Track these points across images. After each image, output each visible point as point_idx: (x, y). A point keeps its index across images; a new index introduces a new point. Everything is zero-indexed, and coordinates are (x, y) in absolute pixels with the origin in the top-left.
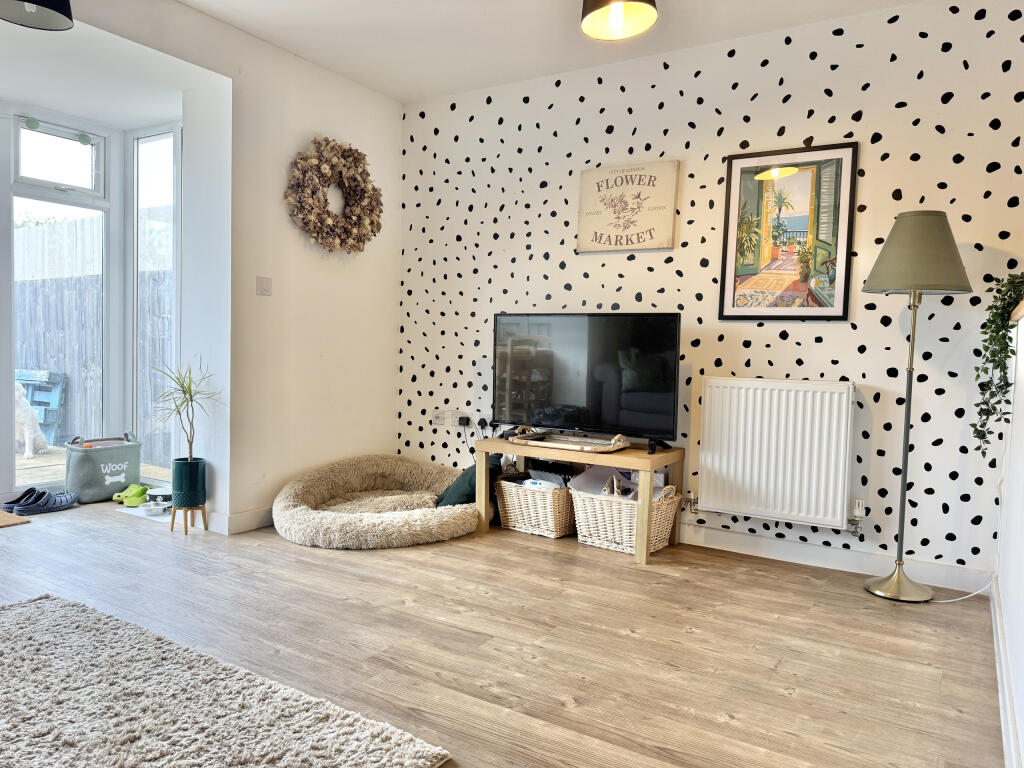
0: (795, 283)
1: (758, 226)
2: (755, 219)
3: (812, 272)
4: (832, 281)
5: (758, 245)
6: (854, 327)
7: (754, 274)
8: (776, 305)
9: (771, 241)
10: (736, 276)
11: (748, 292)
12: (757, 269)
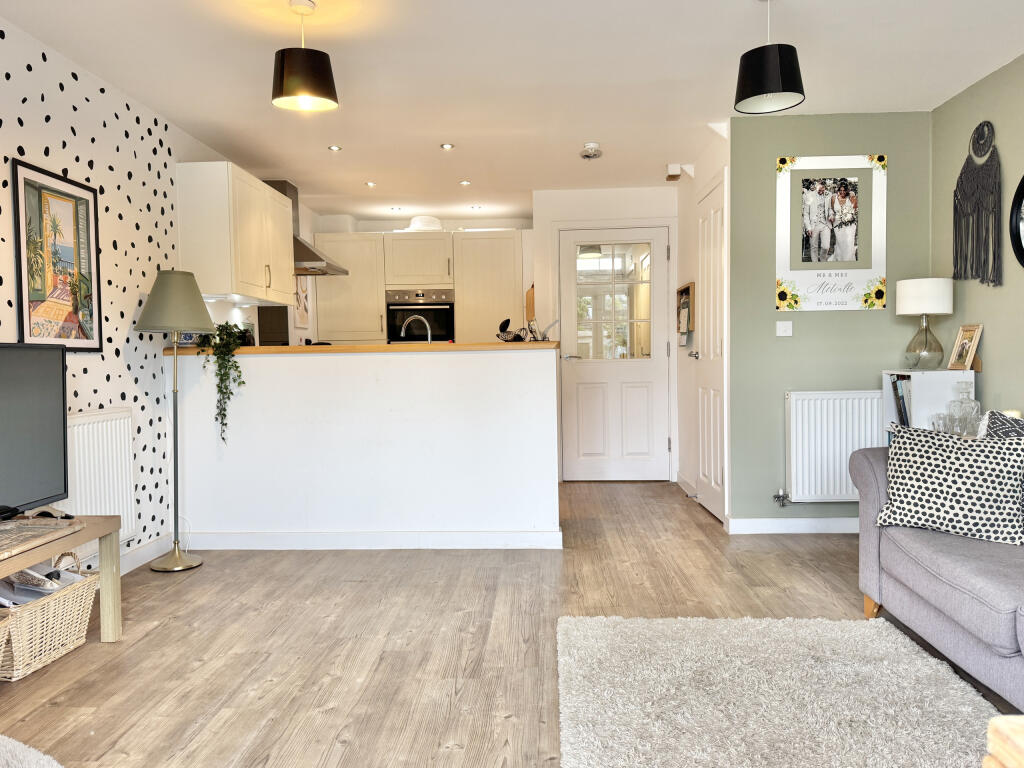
0: (70, 313)
1: (41, 249)
2: (39, 240)
3: (80, 305)
4: (91, 315)
5: (42, 270)
6: (103, 358)
7: (43, 301)
8: (60, 337)
9: (52, 268)
10: (30, 301)
11: (41, 320)
12: (44, 295)
